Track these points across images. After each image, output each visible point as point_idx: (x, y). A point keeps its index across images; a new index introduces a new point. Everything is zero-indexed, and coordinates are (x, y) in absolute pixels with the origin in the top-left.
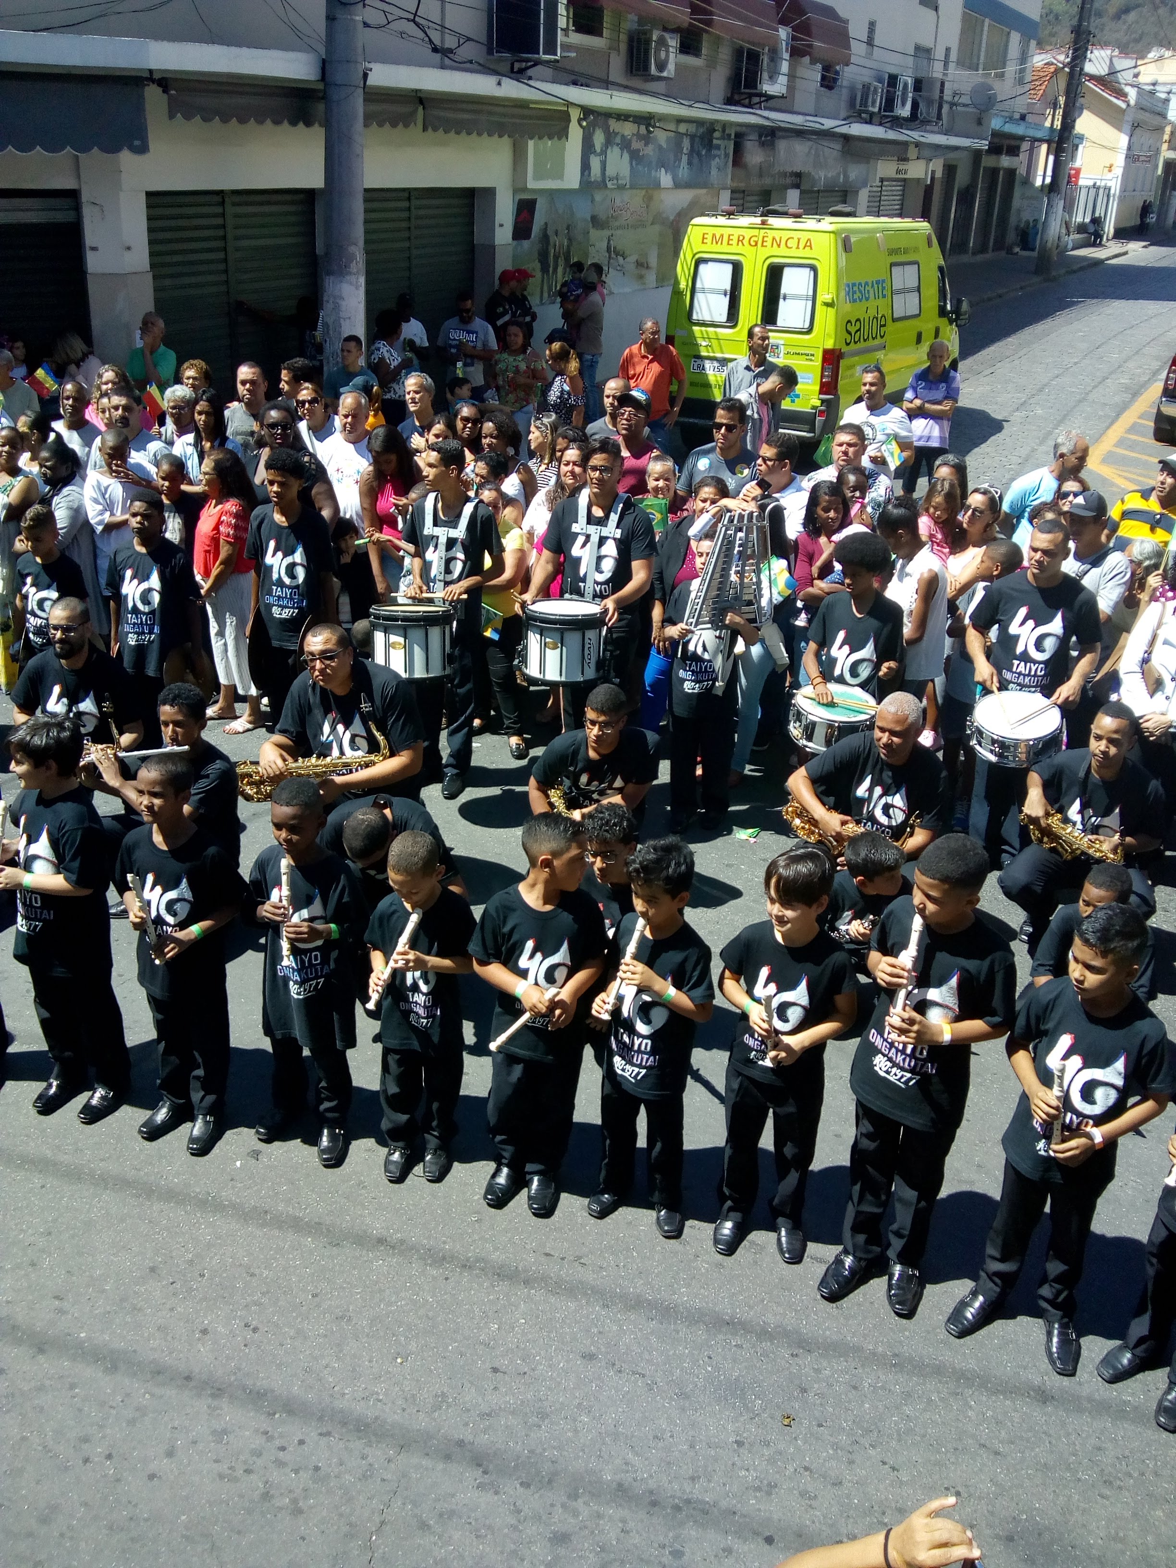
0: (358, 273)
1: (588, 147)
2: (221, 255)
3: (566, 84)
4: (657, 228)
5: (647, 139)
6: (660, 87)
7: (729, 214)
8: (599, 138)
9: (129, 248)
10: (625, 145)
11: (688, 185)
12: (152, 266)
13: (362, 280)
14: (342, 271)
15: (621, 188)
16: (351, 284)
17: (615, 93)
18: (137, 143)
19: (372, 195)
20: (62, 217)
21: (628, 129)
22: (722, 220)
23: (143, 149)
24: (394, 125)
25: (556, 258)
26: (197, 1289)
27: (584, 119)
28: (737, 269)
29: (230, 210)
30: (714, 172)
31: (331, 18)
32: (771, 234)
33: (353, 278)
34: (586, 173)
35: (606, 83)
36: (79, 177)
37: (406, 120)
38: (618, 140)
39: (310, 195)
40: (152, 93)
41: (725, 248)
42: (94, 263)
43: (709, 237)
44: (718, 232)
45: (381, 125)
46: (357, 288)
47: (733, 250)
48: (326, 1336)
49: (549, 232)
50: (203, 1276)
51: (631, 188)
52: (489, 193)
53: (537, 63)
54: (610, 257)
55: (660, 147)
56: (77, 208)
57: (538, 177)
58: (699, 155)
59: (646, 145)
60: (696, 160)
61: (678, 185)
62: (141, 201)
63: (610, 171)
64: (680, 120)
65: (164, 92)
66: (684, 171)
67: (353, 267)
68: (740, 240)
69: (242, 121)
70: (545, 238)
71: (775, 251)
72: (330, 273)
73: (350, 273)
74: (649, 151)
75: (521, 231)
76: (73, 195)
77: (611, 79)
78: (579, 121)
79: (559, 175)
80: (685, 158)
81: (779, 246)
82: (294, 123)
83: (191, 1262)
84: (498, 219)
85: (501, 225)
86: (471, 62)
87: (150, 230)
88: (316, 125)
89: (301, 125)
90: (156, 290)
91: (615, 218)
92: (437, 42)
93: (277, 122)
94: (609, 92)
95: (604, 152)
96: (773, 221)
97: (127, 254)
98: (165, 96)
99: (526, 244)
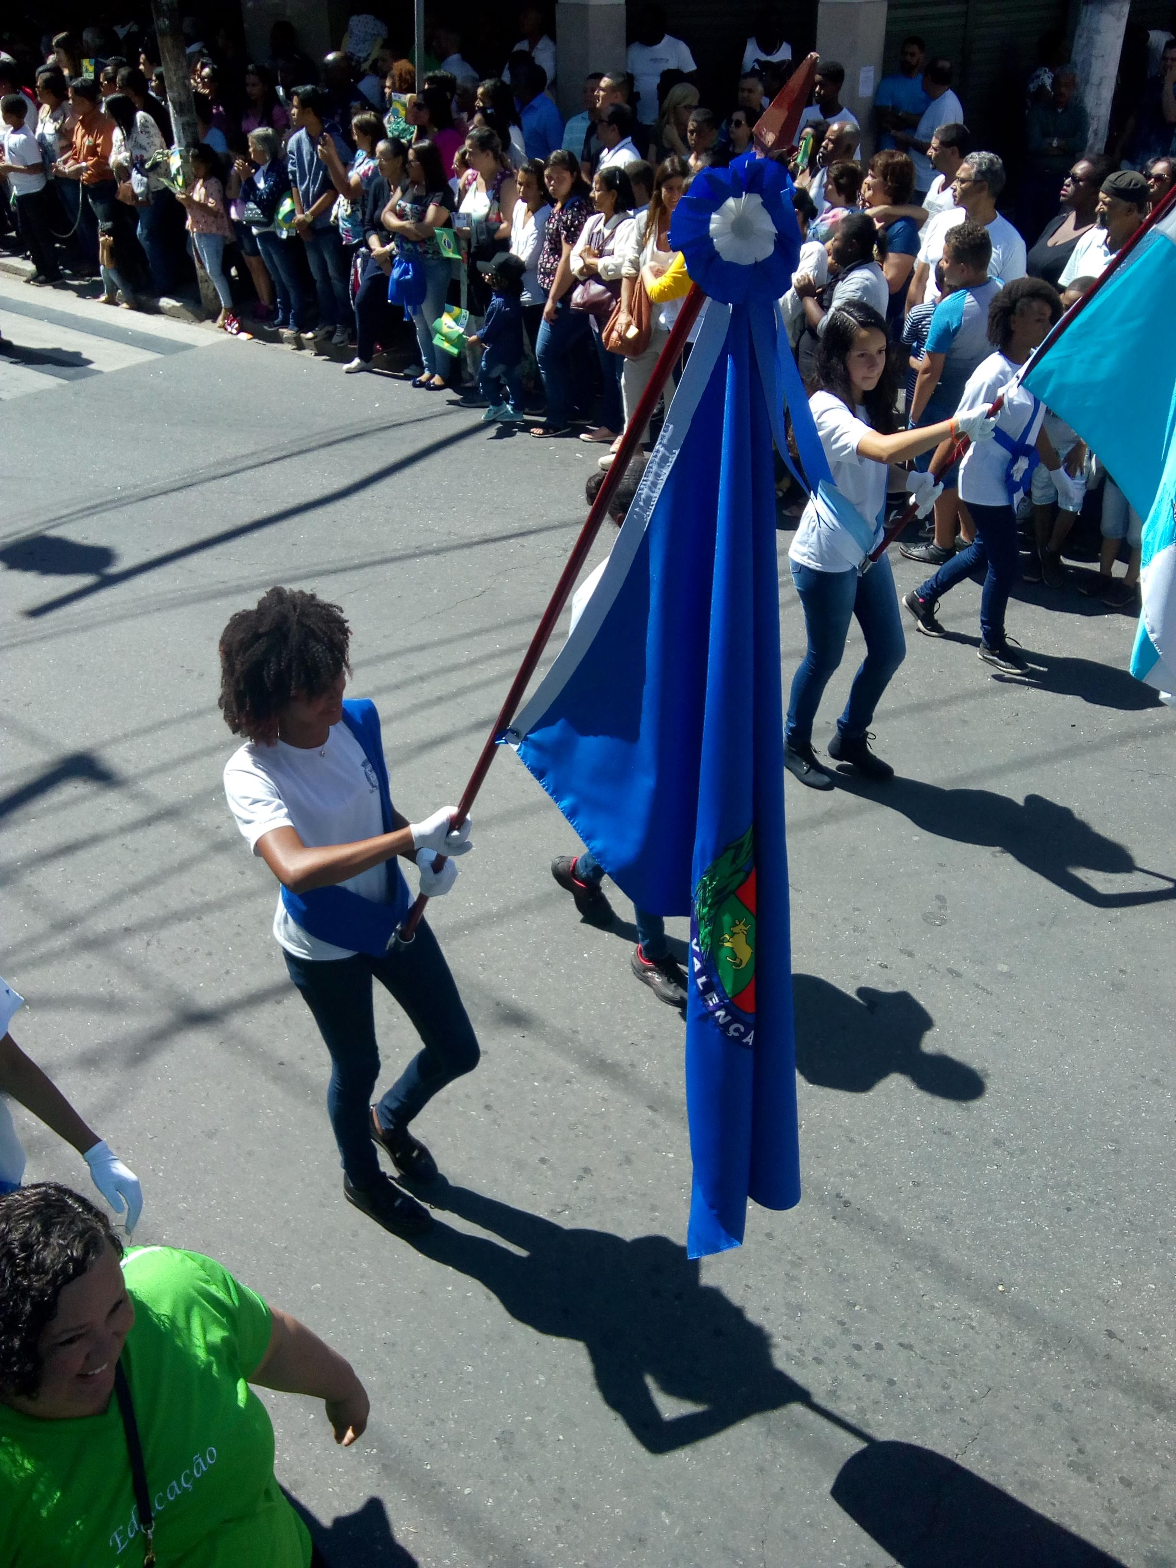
16: (1112, 14)
48: (922, 1234)
90: (889, 21)
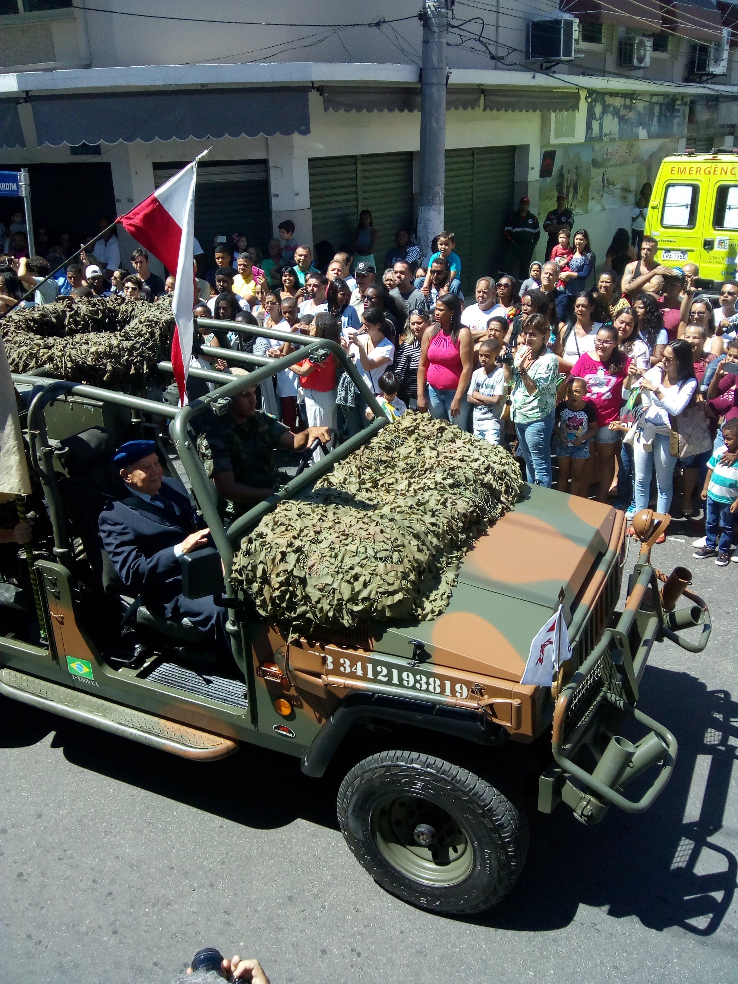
0: (440, 204)
1: (591, 115)
2: (354, 196)
3: (579, 75)
4: (636, 166)
5: (630, 108)
6: (640, 73)
7: (690, 154)
8: (598, 109)
9: (297, 194)
10: (616, 112)
11: (658, 136)
12: (311, 205)
13: (443, 208)
14: (430, 203)
15: (612, 140)
16: (436, 211)
17: (610, 79)
18: (303, 128)
19: (451, 154)
20: (257, 176)
21: (618, 102)
22: (685, 158)
23: (306, 132)
24: (465, 108)
25: (568, 187)
26: (320, 917)
27: (589, 97)
28: (696, 190)
29: (360, 167)
30: (675, 127)
31: (426, 42)
32: (720, 165)
33: (437, 207)
34: (590, 132)
35: (603, 73)
36: (268, 152)
37: (473, 104)
38: (611, 109)
39: (410, 156)
40: (314, 96)
41: (686, 176)
42: (276, 204)
43: (676, 170)
44: (682, 166)
45: (457, 108)
46: (439, 213)
47: (693, 178)
48: (408, 966)
49: (564, 171)
50: (324, 907)
51: (620, 139)
52: (525, 148)
53: (558, 63)
54: (604, 185)
55: (639, 113)
56: (267, 171)
57: (556, 137)
58: (665, 116)
59: (630, 111)
60: (663, 119)
61: (651, 137)
62: (305, 165)
63: (605, 130)
64: (653, 95)
65: (320, 95)
66: (655, 127)
67: (437, 200)
68: (698, 171)
69: (370, 110)
70: (561, 176)
71: (723, 177)
72: (422, 205)
73: (435, 204)
74: (632, 115)
75: (546, 171)
76: (264, 162)
77: (607, 69)
78: (586, 98)
79: (571, 133)
80: (656, 119)
81: (726, 173)
82: (401, 110)
83: (316, 896)
84: (530, 166)
85: (532, 169)
86: (515, 64)
87: (310, 183)
88: (416, 111)
89: (406, 111)
90: (313, 220)
91: (609, 160)
92: (493, 52)
93: (391, 110)
94: (607, 78)
95: (601, 118)
96: (720, 157)
97: (296, 198)
98: (321, 97)
99: (548, 179)
